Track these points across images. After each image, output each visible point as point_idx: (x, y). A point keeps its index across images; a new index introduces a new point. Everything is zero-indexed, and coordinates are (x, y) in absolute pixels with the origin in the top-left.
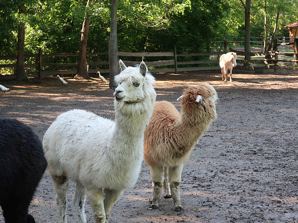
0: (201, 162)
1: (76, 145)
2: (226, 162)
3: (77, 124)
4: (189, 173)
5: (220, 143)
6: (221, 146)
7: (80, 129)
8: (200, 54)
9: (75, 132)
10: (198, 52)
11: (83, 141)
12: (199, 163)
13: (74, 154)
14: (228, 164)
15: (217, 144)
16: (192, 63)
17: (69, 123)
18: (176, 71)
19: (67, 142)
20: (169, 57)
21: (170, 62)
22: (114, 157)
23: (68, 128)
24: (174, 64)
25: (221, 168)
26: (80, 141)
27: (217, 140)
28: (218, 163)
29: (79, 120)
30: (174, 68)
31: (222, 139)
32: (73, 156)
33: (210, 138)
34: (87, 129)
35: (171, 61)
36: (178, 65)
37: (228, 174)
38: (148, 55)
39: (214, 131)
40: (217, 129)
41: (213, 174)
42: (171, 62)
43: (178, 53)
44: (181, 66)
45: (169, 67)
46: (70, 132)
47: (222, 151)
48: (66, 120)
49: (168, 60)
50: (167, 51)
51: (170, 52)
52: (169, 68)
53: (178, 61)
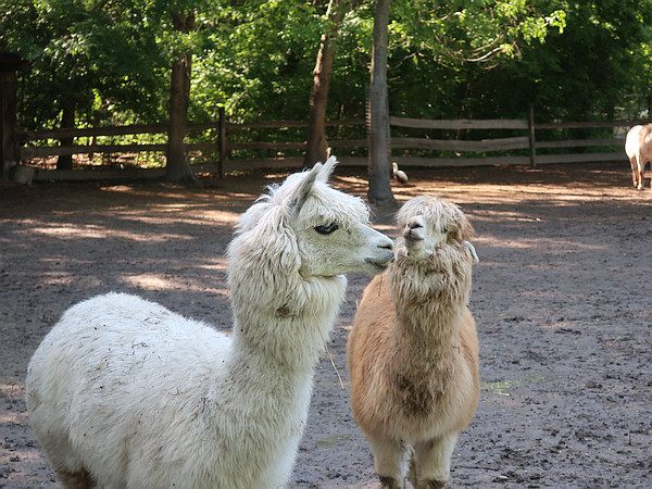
0: (533, 406)
1: (111, 398)
2: (598, 406)
3: (112, 337)
4: (494, 437)
5: (593, 351)
6: (594, 359)
7: (118, 351)
8: (589, 125)
9: (106, 358)
10: (585, 120)
11: (131, 388)
12: (528, 408)
13: (109, 421)
14: (603, 411)
15: (585, 354)
16: (571, 144)
17: (91, 333)
18: (532, 161)
19: (87, 389)
20: (517, 130)
21: (519, 143)
22: (229, 429)
23: (88, 346)
24: (527, 146)
25: (580, 423)
26: (122, 388)
27: (586, 344)
28: (576, 409)
29: (118, 326)
30: (527, 155)
31: (600, 340)
32: (104, 429)
33: (574, 336)
34: (140, 353)
35: (522, 139)
36: (537, 149)
37: (593, 442)
38: (469, 126)
39: (586, 318)
40: (594, 314)
41: (555, 442)
42: (521, 142)
43: (538, 121)
44: (544, 152)
45: (516, 152)
46: (94, 361)
47: (594, 375)
48: (83, 324)
49: (514, 136)
50: (512, 116)
51: (521, 118)
52: (518, 155)
53: (538, 140)
